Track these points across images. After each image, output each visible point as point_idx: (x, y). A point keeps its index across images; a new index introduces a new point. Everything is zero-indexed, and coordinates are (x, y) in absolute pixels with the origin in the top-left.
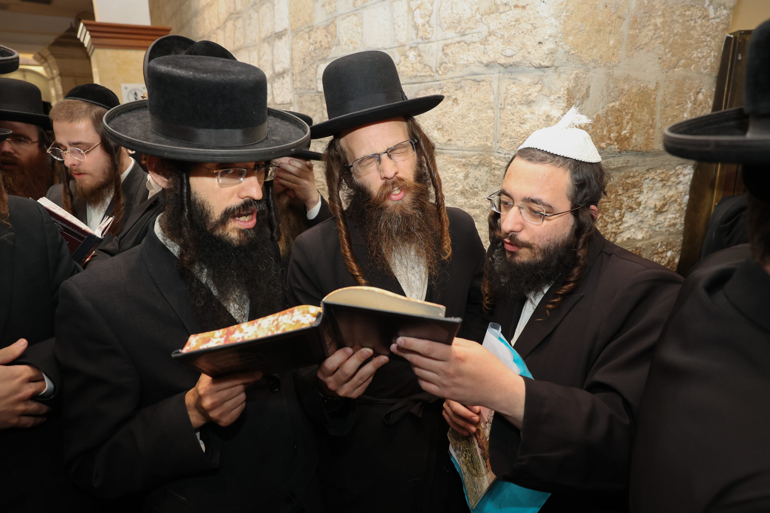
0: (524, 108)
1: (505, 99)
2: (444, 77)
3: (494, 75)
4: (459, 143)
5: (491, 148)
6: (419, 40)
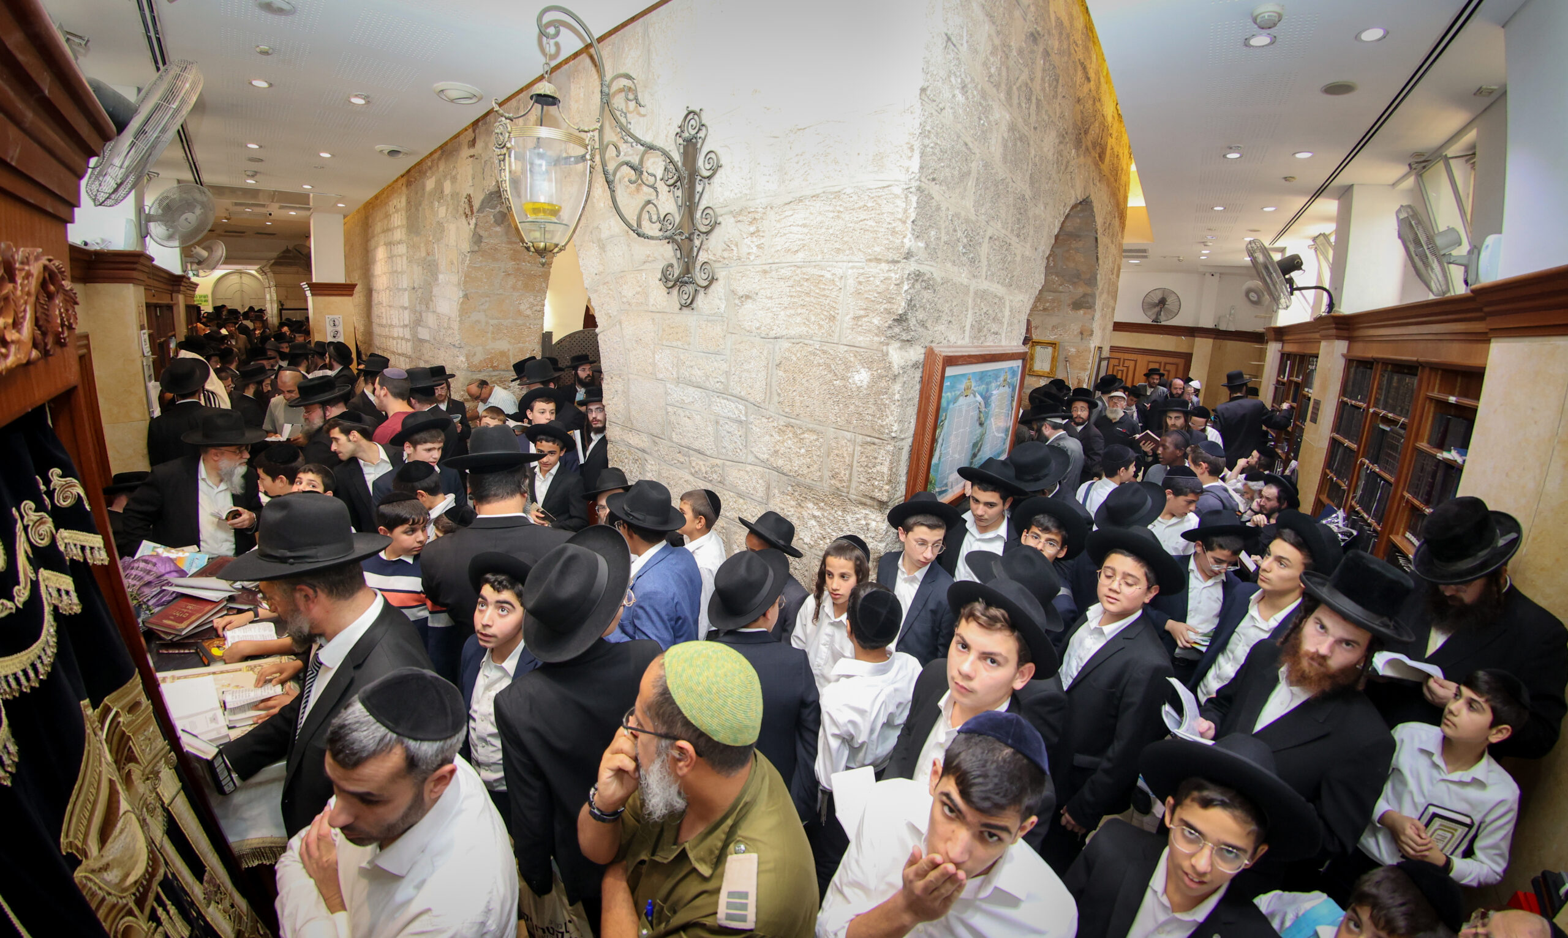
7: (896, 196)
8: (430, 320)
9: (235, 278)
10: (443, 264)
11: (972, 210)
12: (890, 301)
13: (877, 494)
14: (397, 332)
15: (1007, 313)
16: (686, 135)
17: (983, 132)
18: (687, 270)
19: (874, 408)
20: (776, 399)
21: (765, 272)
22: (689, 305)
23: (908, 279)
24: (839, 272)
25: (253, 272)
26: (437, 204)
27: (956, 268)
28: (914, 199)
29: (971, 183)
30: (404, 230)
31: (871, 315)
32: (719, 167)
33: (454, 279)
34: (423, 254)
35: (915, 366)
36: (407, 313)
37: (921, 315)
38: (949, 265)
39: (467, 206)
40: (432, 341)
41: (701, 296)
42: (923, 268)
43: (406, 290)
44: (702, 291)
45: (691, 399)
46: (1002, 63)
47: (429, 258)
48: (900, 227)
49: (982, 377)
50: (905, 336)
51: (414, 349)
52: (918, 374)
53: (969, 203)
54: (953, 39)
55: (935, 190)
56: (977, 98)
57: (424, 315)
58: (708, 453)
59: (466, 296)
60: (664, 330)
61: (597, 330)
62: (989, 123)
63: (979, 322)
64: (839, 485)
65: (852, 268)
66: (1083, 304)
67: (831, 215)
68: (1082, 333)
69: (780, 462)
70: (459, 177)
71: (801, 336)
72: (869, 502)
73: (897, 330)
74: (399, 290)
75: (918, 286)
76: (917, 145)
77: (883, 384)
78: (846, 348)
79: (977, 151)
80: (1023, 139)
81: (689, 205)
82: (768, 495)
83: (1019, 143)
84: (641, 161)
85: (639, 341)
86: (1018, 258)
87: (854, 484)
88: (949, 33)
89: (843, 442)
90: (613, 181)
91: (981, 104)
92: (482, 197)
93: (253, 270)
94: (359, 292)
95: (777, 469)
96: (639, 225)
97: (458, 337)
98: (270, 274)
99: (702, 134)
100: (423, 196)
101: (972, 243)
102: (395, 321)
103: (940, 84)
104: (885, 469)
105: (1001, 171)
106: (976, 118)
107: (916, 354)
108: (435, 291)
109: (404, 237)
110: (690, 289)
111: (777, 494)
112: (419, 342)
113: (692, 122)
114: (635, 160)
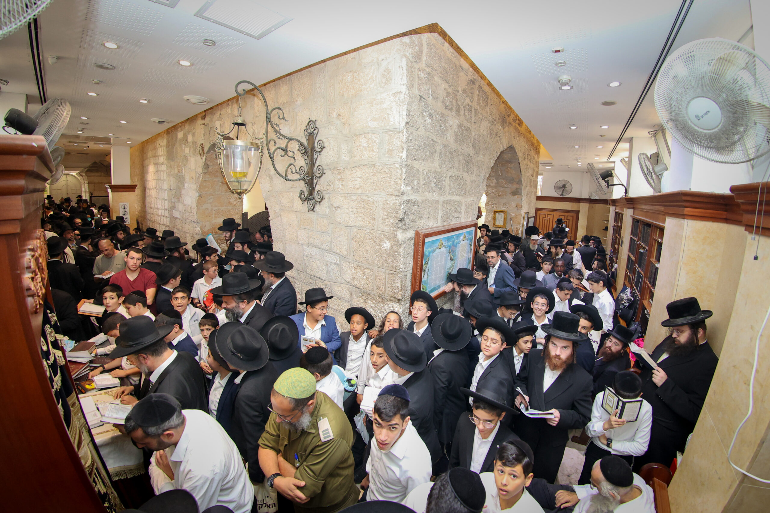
7: (397, 168)
8: (180, 207)
10: (187, 178)
11: (438, 167)
12: (397, 212)
13: (396, 296)
14: (161, 212)
15: (463, 207)
16: (309, 131)
17: (443, 132)
18: (311, 193)
19: (392, 258)
20: (352, 254)
21: (345, 197)
22: (312, 209)
23: (403, 203)
24: (376, 199)
25: (74, 174)
26: (184, 146)
27: (430, 194)
28: (404, 170)
29: (437, 156)
30: (165, 158)
31: (389, 218)
32: (324, 148)
33: (194, 186)
34: (176, 172)
35: (410, 239)
36: (166, 202)
37: (411, 217)
38: (426, 193)
39: (201, 150)
40: (181, 218)
41: (317, 206)
42: (410, 198)
43: (166, 190)
44: (318, 204)
45: (315, 254)
46: (453, 99)
47: (179, 174)
48: (399, 182)
49: (448, 239)
50: (404, 227)
51: (171, 222)
52: (412, 242)
53: (436, 164)
54: (424, 96)
55: (416, 164)
56: (439, 118)
57: (176, 204)
58: (323, 279)
59: (200, 196)
60: (301, 220)
61: (269, 219)
62: (446, 127)
63: (446, 214)
64: (381, 293)
65: (381, 198)
66: (516, 193)
67: (372, 174)
68: (517, 207)
69: (355, 283)
70: (196, 133)
71: (361, 227)
72: (394, 299)
73: (400, 225)
74: (162, 189)
75: (409, 205)
76: (405, 147)
77: (396, 248)
78: (380, 232)
79: (439, 141)
80: (467, 129)
81: (312, 163)
82: (351, 298)
83: (465, 132)
84: (287, 147)
85: (290, 225)
86: (468, 182)
87: (387, 292)
88: (421, 94)
89: (381, 273)
90: (273, 157)
91: (441, 120)
92: (209, 146)
93: (74, 173)
94: (138, 190)
95: (354, 286)
96: (286, 175)
97: (196, 217)
98: (85, 177)
99: (316, 132)
100: (176, 140)
101: (439, 181)
102: (160, 206)
103: (416, 118)
104: (399, 285)
105: (454, 146)
106: (438, 127)
107: (411, 234)
108: (183, 192)
109: (165, 162)
110: (312, 202)
111: (355, 297)
112: (173, 219)
113: (312, 125)
114: (284, 146)
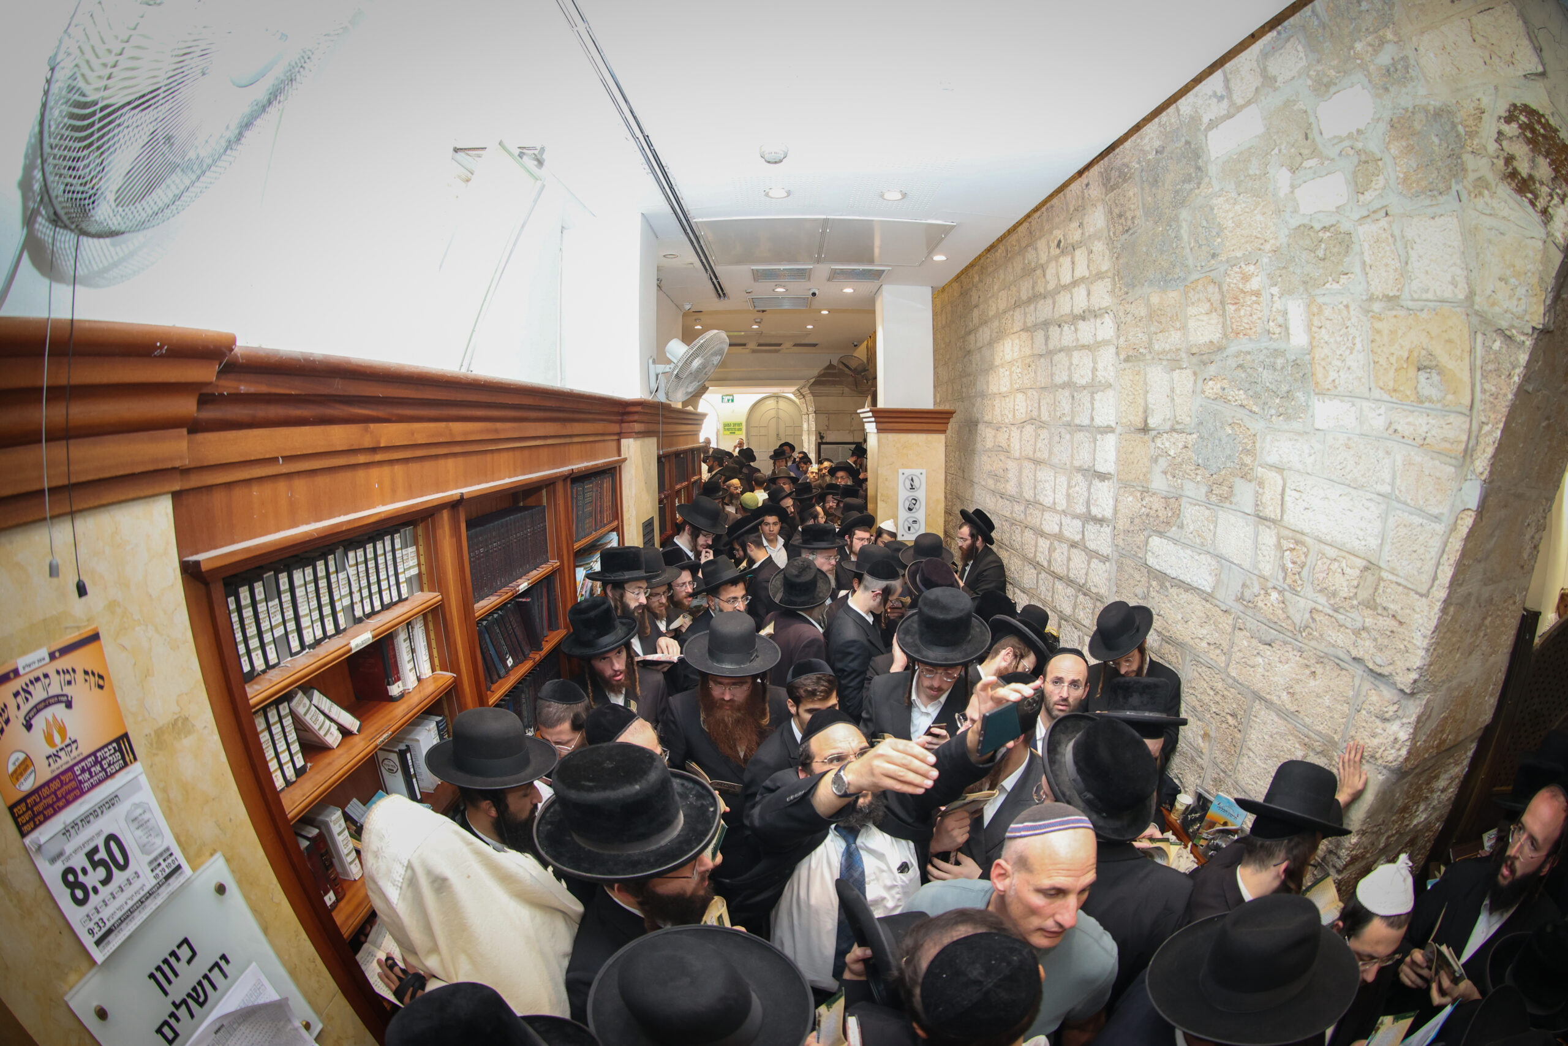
0: (1378, 722)
1: (1363, 703)
2: (1306, 641)
3: (1359, 671)
4: (1306, 719)
5: (1336, 743)
6: (1287, 587)
9: (771, 404)
93: (789, 392)
98: (809, 398)
